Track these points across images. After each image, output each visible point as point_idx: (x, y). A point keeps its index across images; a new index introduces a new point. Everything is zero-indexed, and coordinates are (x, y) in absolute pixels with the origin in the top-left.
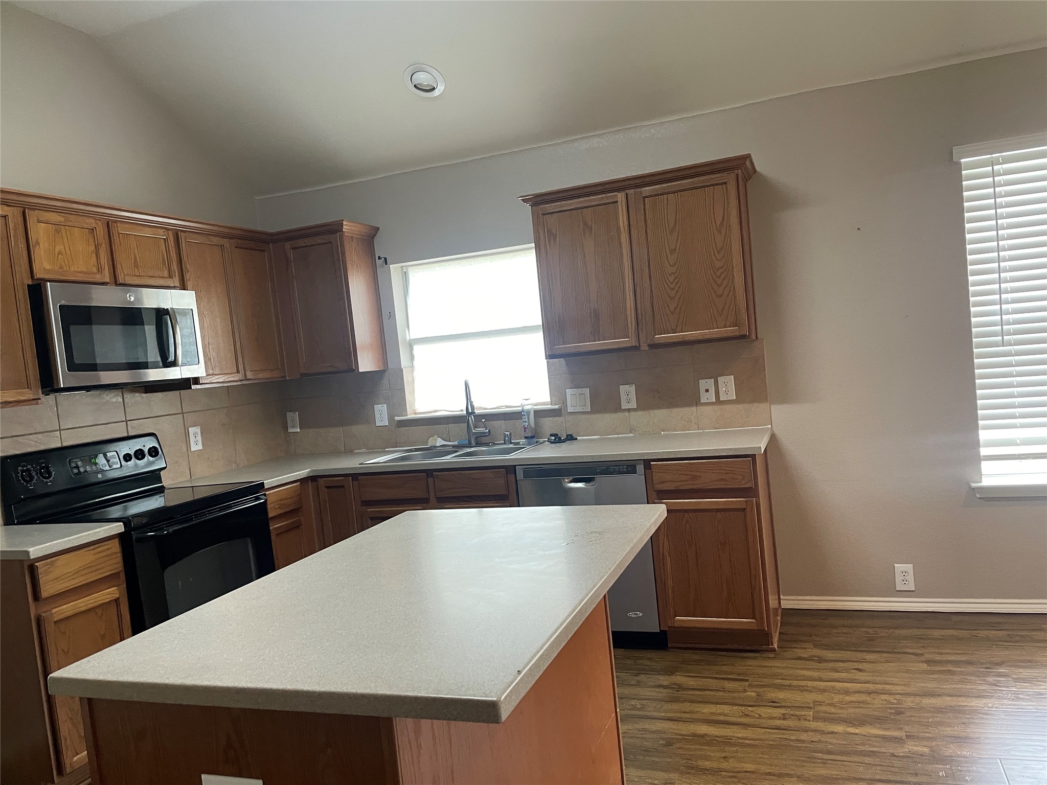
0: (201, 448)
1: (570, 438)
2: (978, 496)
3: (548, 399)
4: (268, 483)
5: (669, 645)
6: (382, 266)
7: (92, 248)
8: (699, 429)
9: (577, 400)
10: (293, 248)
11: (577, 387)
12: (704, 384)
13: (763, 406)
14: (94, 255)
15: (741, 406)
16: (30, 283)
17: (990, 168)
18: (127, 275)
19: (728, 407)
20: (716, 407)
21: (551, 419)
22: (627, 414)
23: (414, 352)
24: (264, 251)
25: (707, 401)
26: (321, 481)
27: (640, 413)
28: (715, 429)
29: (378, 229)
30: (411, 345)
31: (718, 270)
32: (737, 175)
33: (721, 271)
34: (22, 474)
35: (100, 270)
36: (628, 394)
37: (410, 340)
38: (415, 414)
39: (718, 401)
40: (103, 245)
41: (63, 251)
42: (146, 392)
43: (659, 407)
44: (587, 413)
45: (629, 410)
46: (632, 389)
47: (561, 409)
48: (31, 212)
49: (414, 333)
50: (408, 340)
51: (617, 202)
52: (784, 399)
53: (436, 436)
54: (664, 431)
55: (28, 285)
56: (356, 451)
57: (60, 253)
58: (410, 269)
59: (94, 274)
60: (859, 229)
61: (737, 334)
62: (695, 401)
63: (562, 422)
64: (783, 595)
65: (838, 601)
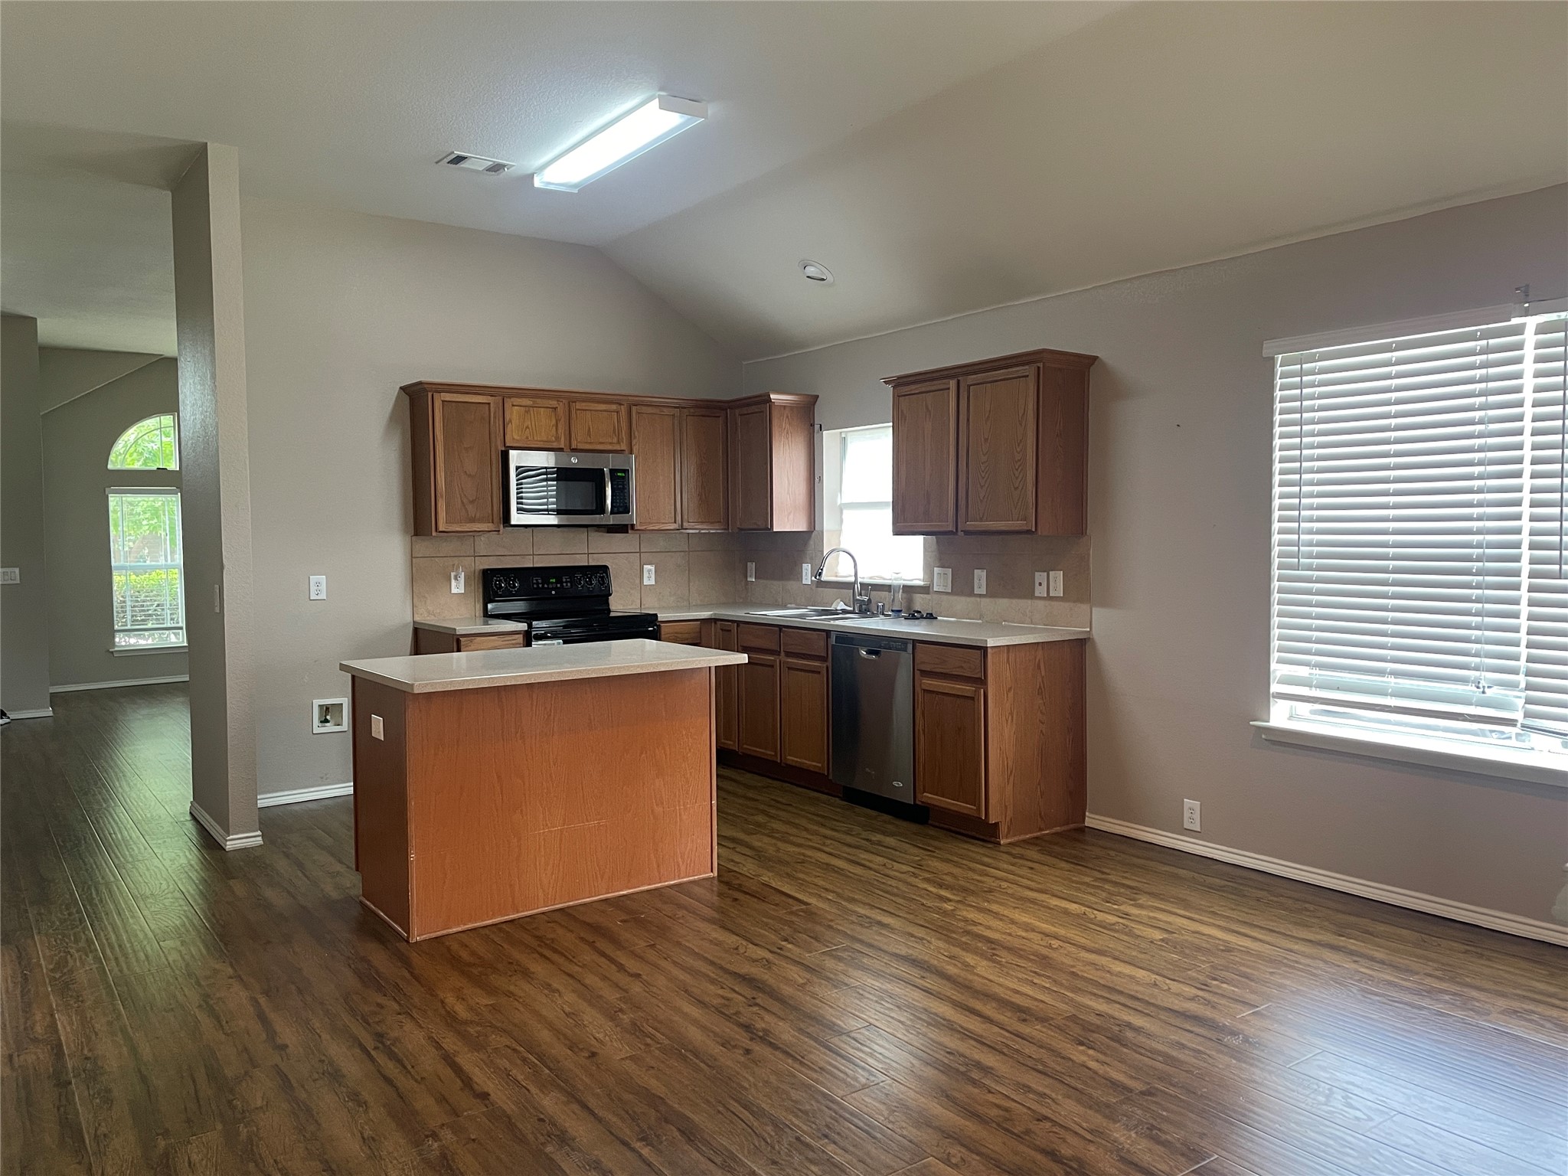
0: (654, 583)
1: (931, 617)
2: (1263, 736)
3: (921, 577)
4: (661, 617)
5: (930, 822)
6: (818, 432)
7: (554, 422)
8: (1032, 623)
9: (942, 581)
10: (741, 415)
11: (942, 566)
12: (1040, 577)
13: (1085, 607)
14: (554, 428)
15: (1067, 605)
16: (503, 449)
17: (1299, 366)
18: (580, 442)
19: (1055, 603)
20: (1047, 603)
21: (922, 595)
22: (978, 599)
23: (844, 517)
24: (719, 417)
25: (1040, 595)
26: (719, 623)
27: (987, 600)
28: (1045, 625)
29: (818, 396)
30: (841, 509)
31: (1017, 462)
32: (1039, 368)
33: (1019, 463)
34: (495, 583)
35: (558, 439)
36: (980, 577)
37: (841, 504)
38: (836, 576)
39: (1049, 598)
40: (563, 419)
41: (530, 426)
42: (608, 532)
43: (1003, 597)
44: (947, 593)
45: (980, 596)
46: (984, 573)
47: (929, 587)
48: (508, 400)
49: (846, 497)
50: (839, 503)
51: (949, 389)
52: (1104, 604)
53: (839, 600)
54: (1004, 621)
55: (502, 451)
56: (789, 605)
57: (527, 427)
58: (849, 434)
59: (554, 442)
60: (1178, 426)
61: (1025, 528)
62: (1030, 595)
63: (930, 600)
64: (1089, 812)
65: (1138, 829)
